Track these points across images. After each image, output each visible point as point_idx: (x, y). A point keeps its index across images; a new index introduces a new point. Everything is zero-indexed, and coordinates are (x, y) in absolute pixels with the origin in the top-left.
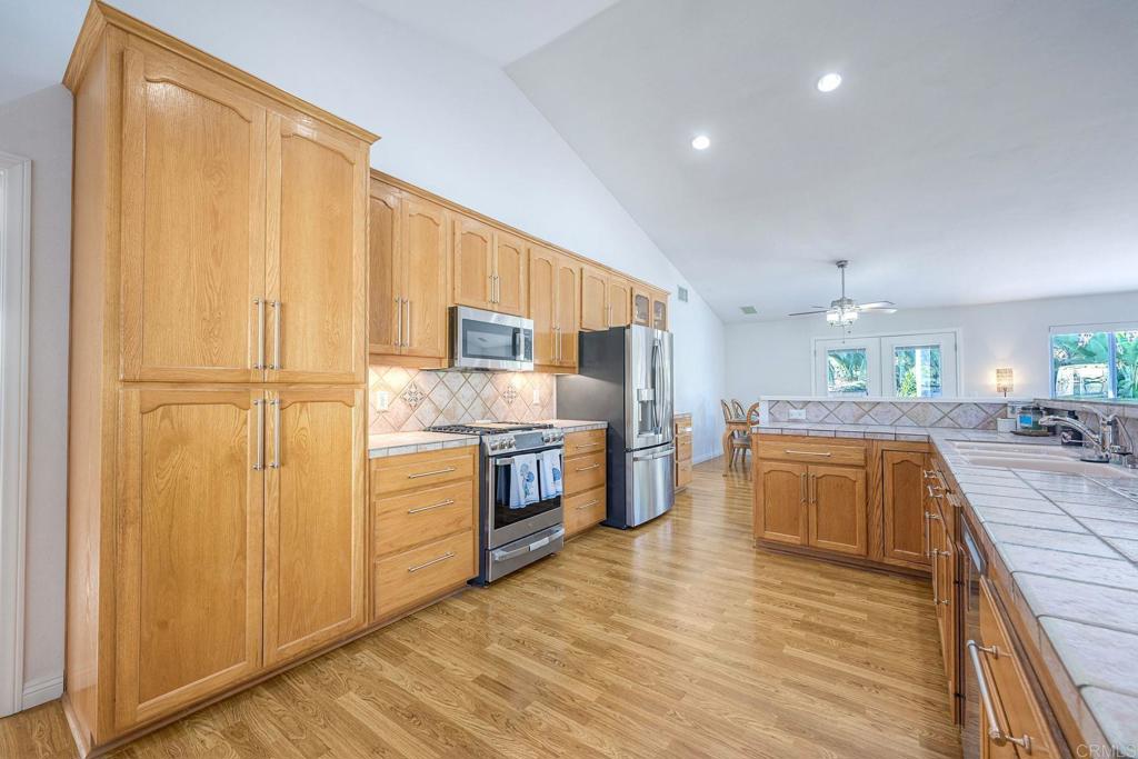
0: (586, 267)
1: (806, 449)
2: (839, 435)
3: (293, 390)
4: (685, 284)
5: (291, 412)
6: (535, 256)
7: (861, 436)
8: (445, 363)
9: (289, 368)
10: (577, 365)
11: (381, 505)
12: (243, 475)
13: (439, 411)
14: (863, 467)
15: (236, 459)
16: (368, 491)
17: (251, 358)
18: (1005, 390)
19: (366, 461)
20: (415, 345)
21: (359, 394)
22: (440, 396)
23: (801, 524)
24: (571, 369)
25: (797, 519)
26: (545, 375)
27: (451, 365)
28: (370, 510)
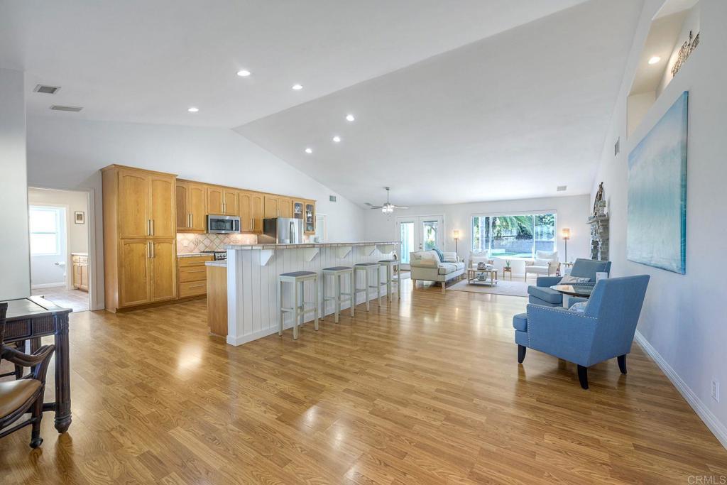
0: (266, 195)
3: (156, 240)
4: (333, 194)
5: (156, 246)
6: (241, 195)
8: (205, 232)
9: (155, 235)
10: (262, 231)
11: (181, 269)
12: (145, 259)
13: (207, 247)
15: (144, 255)
16: (177, 266)
17: (146, 232)
19: (177, 258)
20: (194, 227)
21: (174, 242)
22: (207, 242)
24: (260, 232)
26: (252, 235)
27: (207, 232)
28: (178, 271)
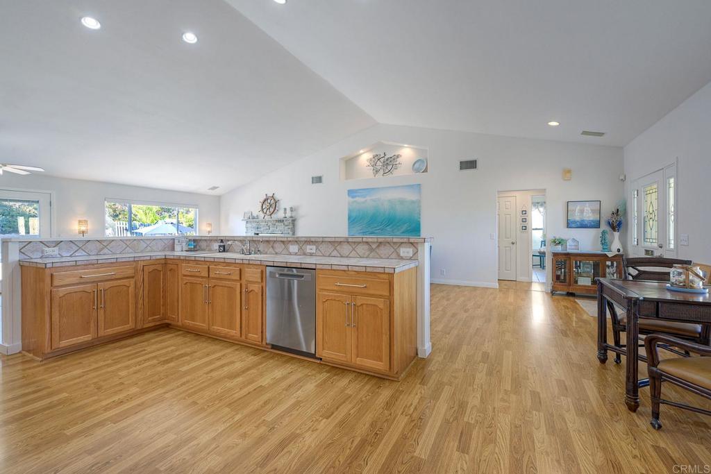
1: (94, 273)
2: (119, 260)
7: (132, 259)
14: (133, 277)
18: (83, 232)
23: (92, 325)
25: (88, 323)
